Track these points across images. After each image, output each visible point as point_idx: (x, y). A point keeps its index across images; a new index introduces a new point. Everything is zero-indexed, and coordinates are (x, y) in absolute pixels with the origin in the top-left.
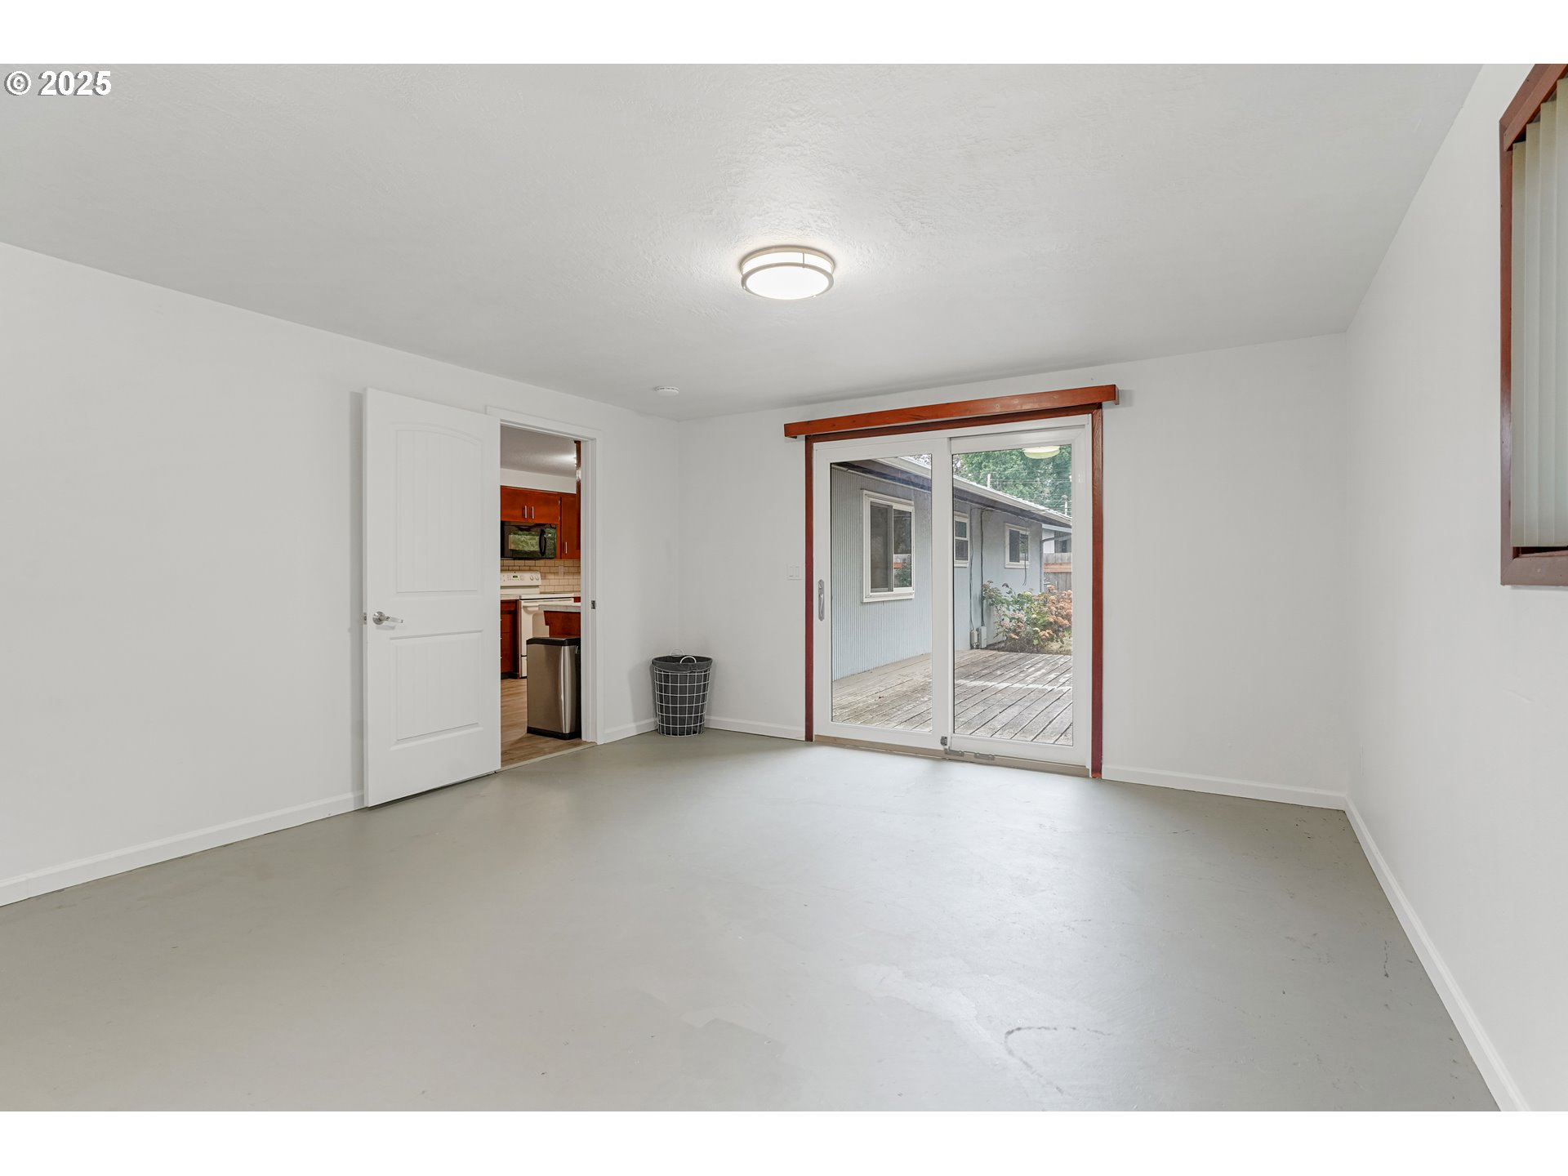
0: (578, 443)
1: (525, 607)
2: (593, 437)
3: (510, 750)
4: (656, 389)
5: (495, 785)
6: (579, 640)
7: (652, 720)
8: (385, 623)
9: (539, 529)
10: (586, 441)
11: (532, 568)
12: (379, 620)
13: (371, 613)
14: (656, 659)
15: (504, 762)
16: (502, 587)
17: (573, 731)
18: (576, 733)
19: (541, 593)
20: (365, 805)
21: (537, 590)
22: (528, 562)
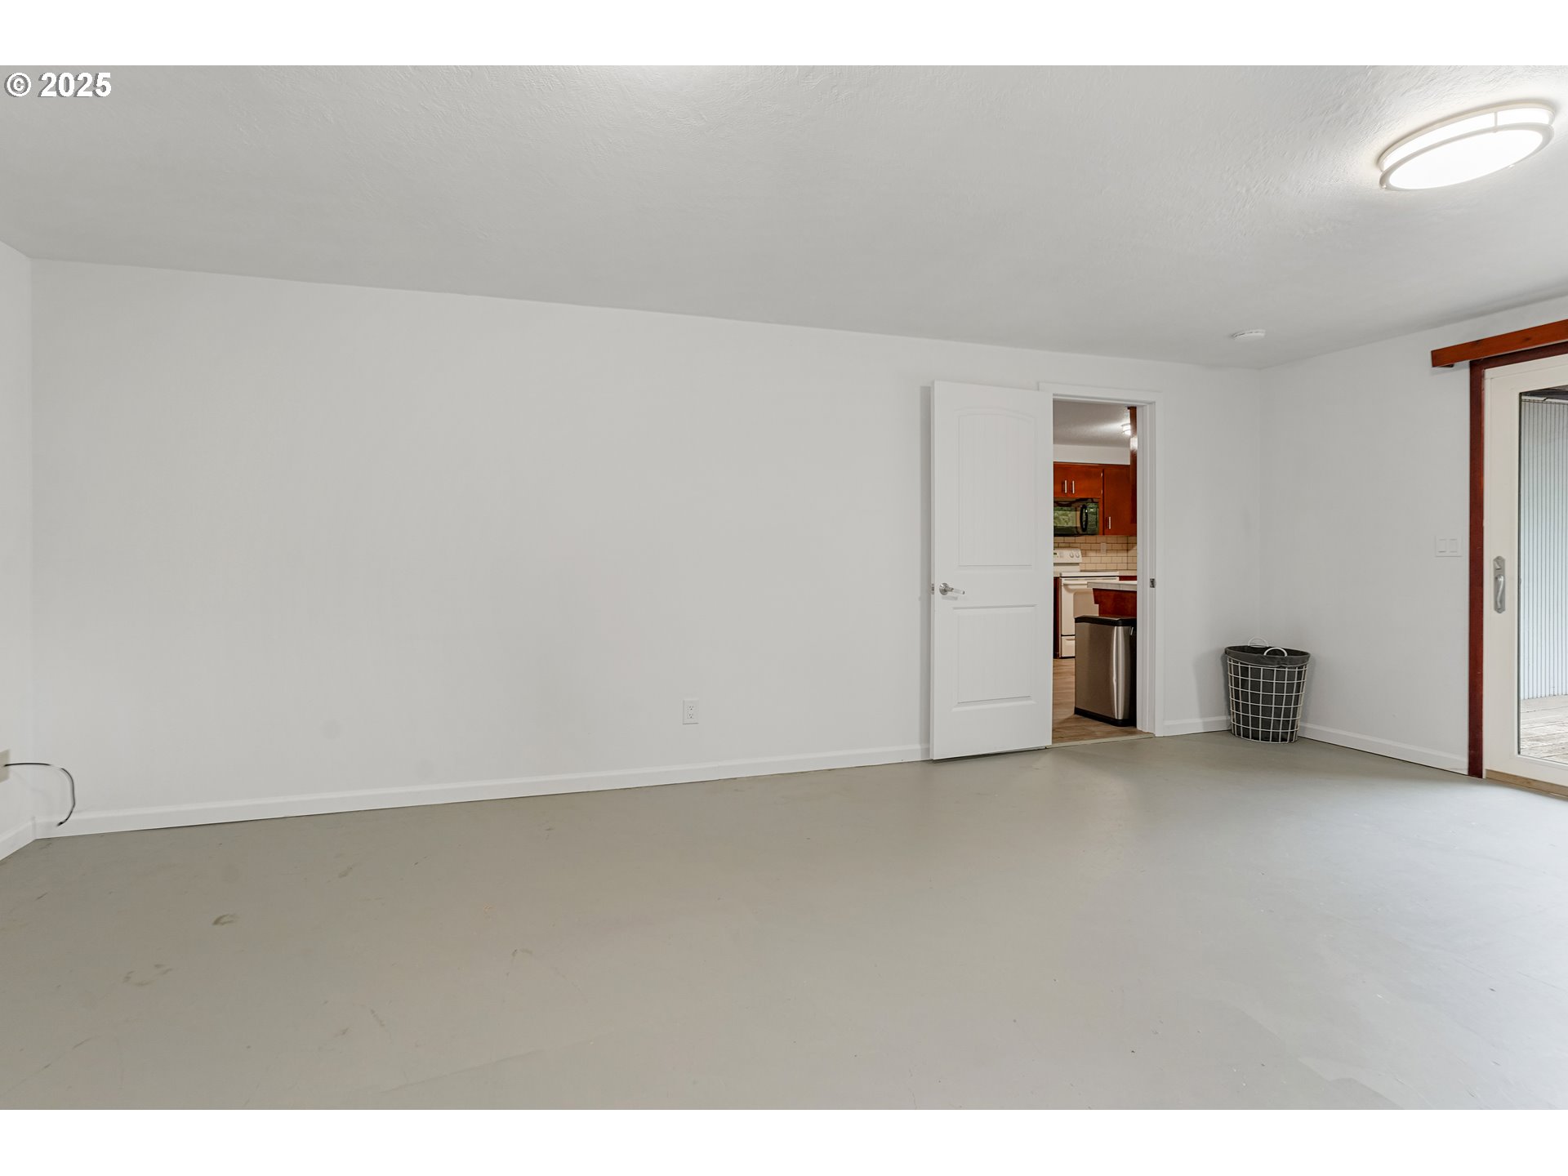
0: (1133, 410)
1: (1066, 585)
2: (1150, 399)
3: (1059, 728)
4: (1233, 336)
5: (1045, 760)
6: (1135, 620)
7: (1224, 718)
8: (949, 594)
9: (1081, 504)
10: (1143, 406)
11: (1071, 545)
12: (944, 591)
13: (938, 586)
14: (1230, 648)
15: (1054, 739)
16: (1055, 564)
17: (1126, 718)
18: (1130, 720)
19: (1081, 571)
20: (931, 758)
21: (1077, 568)
22: (1067, 539)
